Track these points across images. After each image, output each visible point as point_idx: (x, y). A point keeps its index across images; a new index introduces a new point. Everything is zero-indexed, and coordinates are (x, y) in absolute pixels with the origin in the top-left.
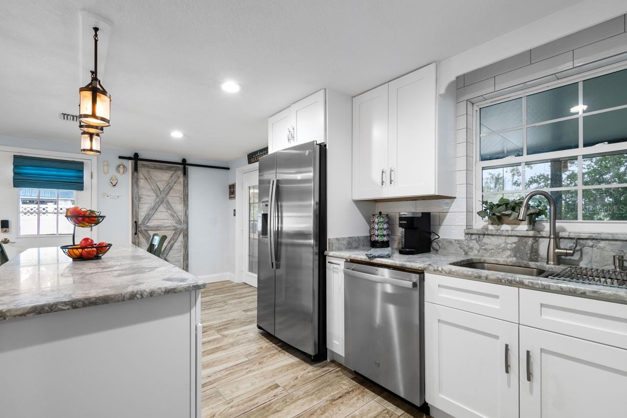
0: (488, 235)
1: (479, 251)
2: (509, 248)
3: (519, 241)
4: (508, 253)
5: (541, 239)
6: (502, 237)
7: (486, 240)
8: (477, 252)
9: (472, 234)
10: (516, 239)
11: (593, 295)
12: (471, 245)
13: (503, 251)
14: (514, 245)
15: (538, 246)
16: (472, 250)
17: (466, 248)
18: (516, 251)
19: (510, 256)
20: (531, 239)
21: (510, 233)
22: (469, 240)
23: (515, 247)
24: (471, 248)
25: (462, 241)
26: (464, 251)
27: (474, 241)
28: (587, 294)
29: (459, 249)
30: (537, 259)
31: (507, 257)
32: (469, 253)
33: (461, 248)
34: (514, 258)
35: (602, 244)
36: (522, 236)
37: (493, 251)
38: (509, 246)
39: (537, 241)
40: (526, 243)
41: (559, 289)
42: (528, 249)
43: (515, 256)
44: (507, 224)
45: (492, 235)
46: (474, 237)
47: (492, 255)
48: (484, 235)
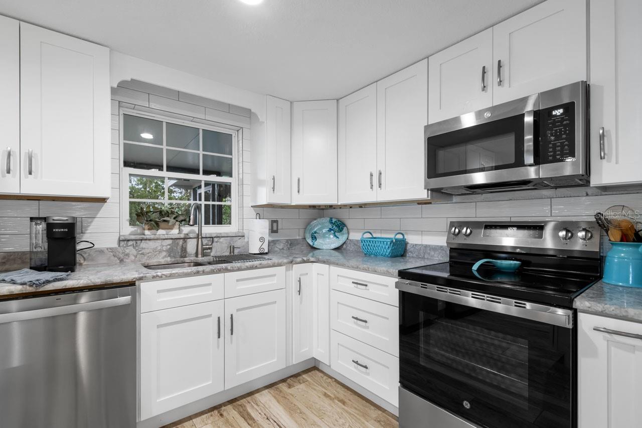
0: (146, 240)
1: (136, 257)
2: (164, 250)
3: (173, 242)
4: (164, 254)
5: (188, 240)
6: (158, 241)
7: (143, 244)
8: (134, 258)
9: (128, 240)
10: (170, 242)
11: (260, 266)
12: (127, 251)
13: (159, 253)
14: (169, 247)
15: (186, 246)
16: (129, 256)
17: (121, 256)
18: (170, 252)
19: (165, 256)
20: (181, 240)
21: (166, 237)
22: (125, 247)
23: (170, 248)
24: (128, 255)
25: (116, 248)
26: (119, 258)
27: (131, 248)
28: (258, 266)
29: (113, 258)
30: (185, 255)
31: (163, 258)
32: (124, 260)
33: (114, 256)
34: (169, 258)
35: (222, 240)
36: (175, 239)
37: (150, 254)
38: (164, 248)
39: (186, 242)
40: (178, 244)
41: (246, 267)
42: (179, 248)
43: (169, 256)
44: (163, 229)
45: (150, 240)
46: (130, 243)
47: (149, 258)
48: (141, 240)
